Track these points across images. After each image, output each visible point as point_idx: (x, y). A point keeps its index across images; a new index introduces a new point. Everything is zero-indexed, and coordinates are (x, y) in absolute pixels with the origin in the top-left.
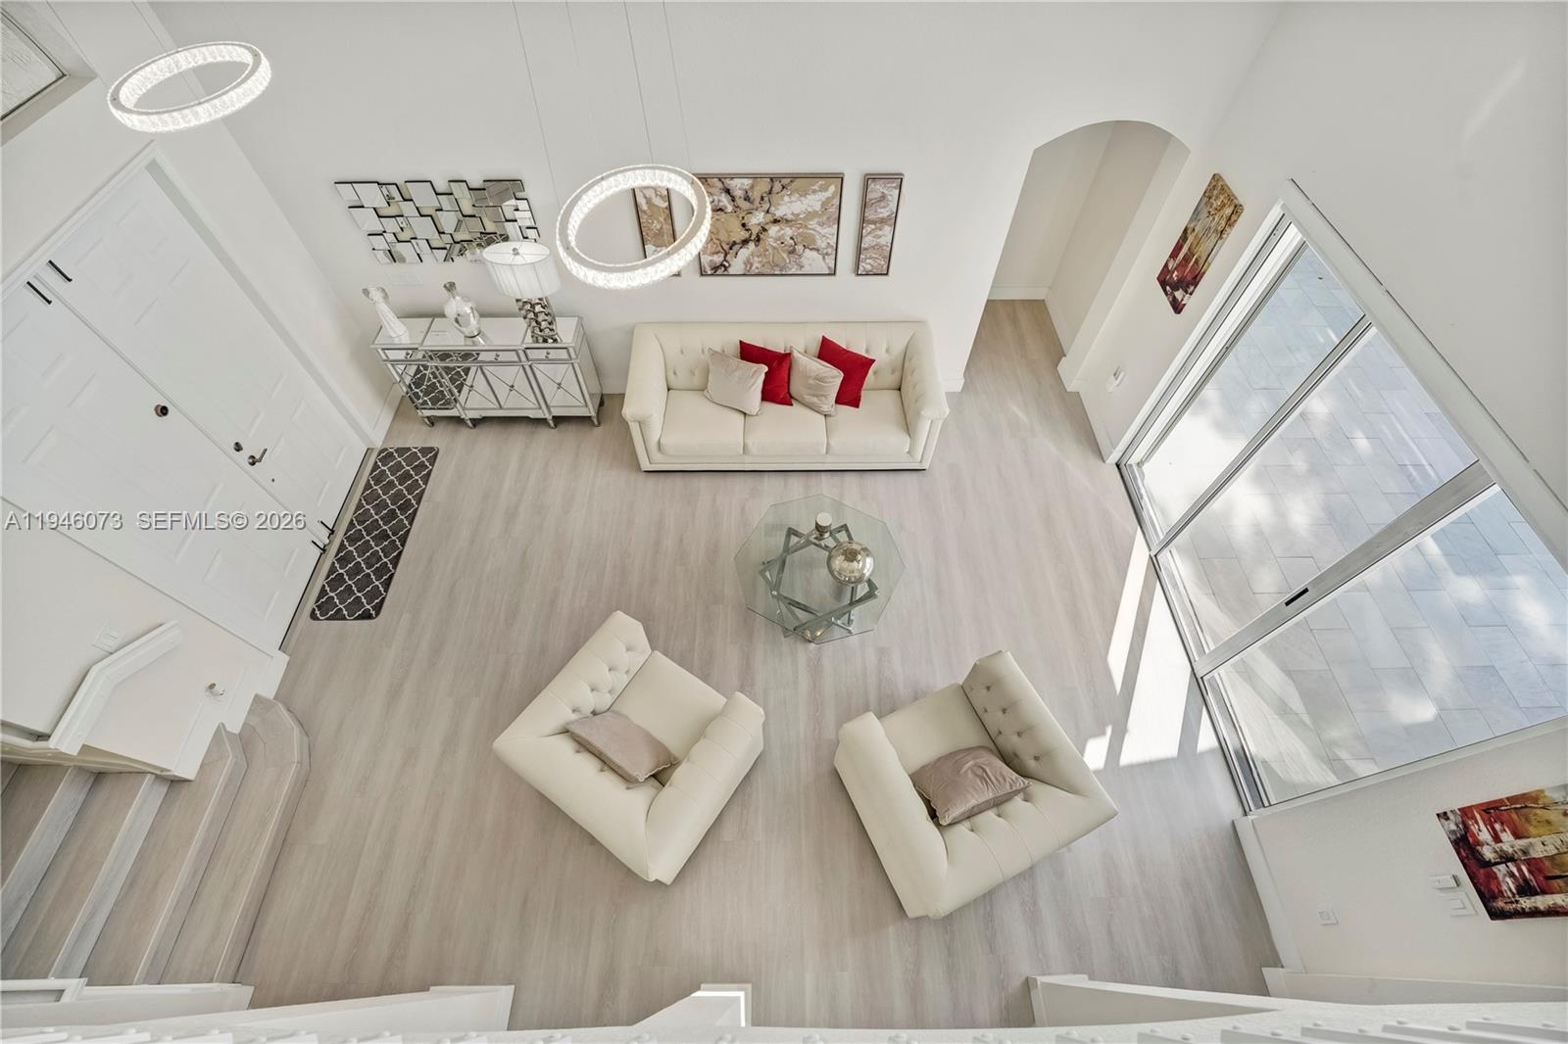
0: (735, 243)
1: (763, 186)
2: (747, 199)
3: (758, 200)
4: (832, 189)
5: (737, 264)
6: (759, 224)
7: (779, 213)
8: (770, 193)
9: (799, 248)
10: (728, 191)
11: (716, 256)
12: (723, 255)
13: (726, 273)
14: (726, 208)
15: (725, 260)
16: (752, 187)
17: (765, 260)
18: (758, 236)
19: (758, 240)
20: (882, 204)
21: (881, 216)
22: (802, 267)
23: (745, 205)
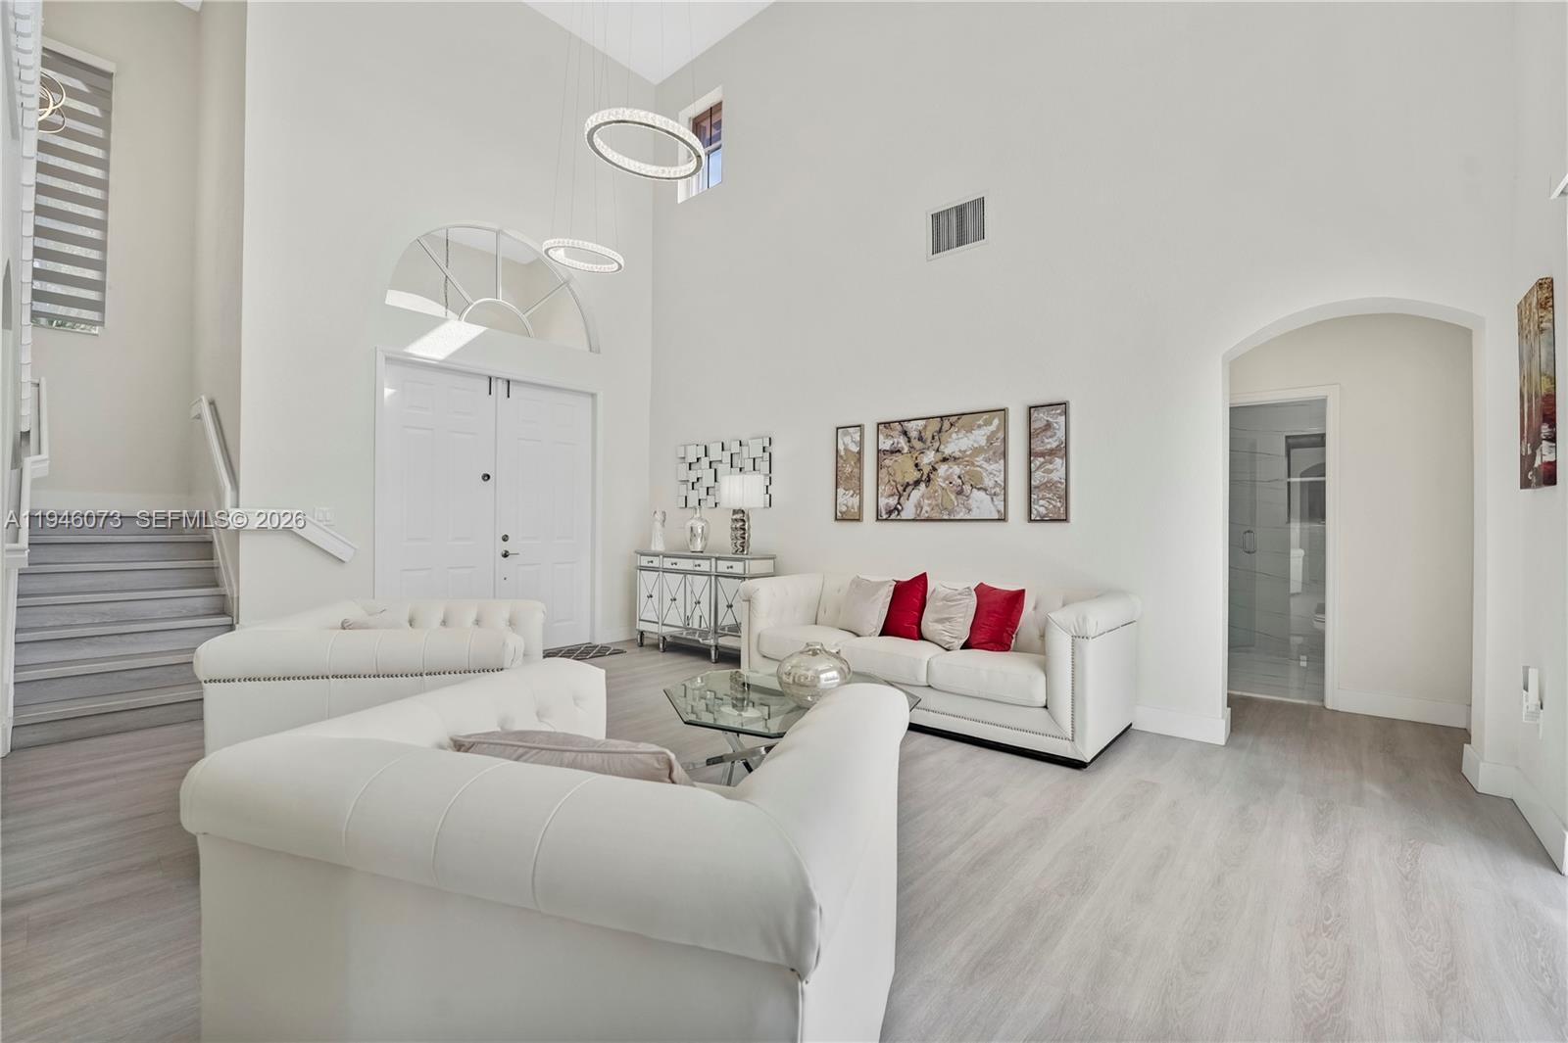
0: (908, 484)
1: (935, 425)
2: (920, 439)
3: (930, 439)
4: (996, 422)
5: (909, 511)
6: (930, 464)
7: (947, 450)
8: (940, 431)
9: (967, 488)
10: (905, 433)
11: (891, 499)
12: (897, 498)
13: (899, 517)
14: (903, 448)
15: (899, 503)
16: (926, 426)
17: (934, 503)
18: (928, 476)
19: (929, 480)
20: (1049, 433)
21: (1049, 447)
22: (970, 510)
23: (918, 445)
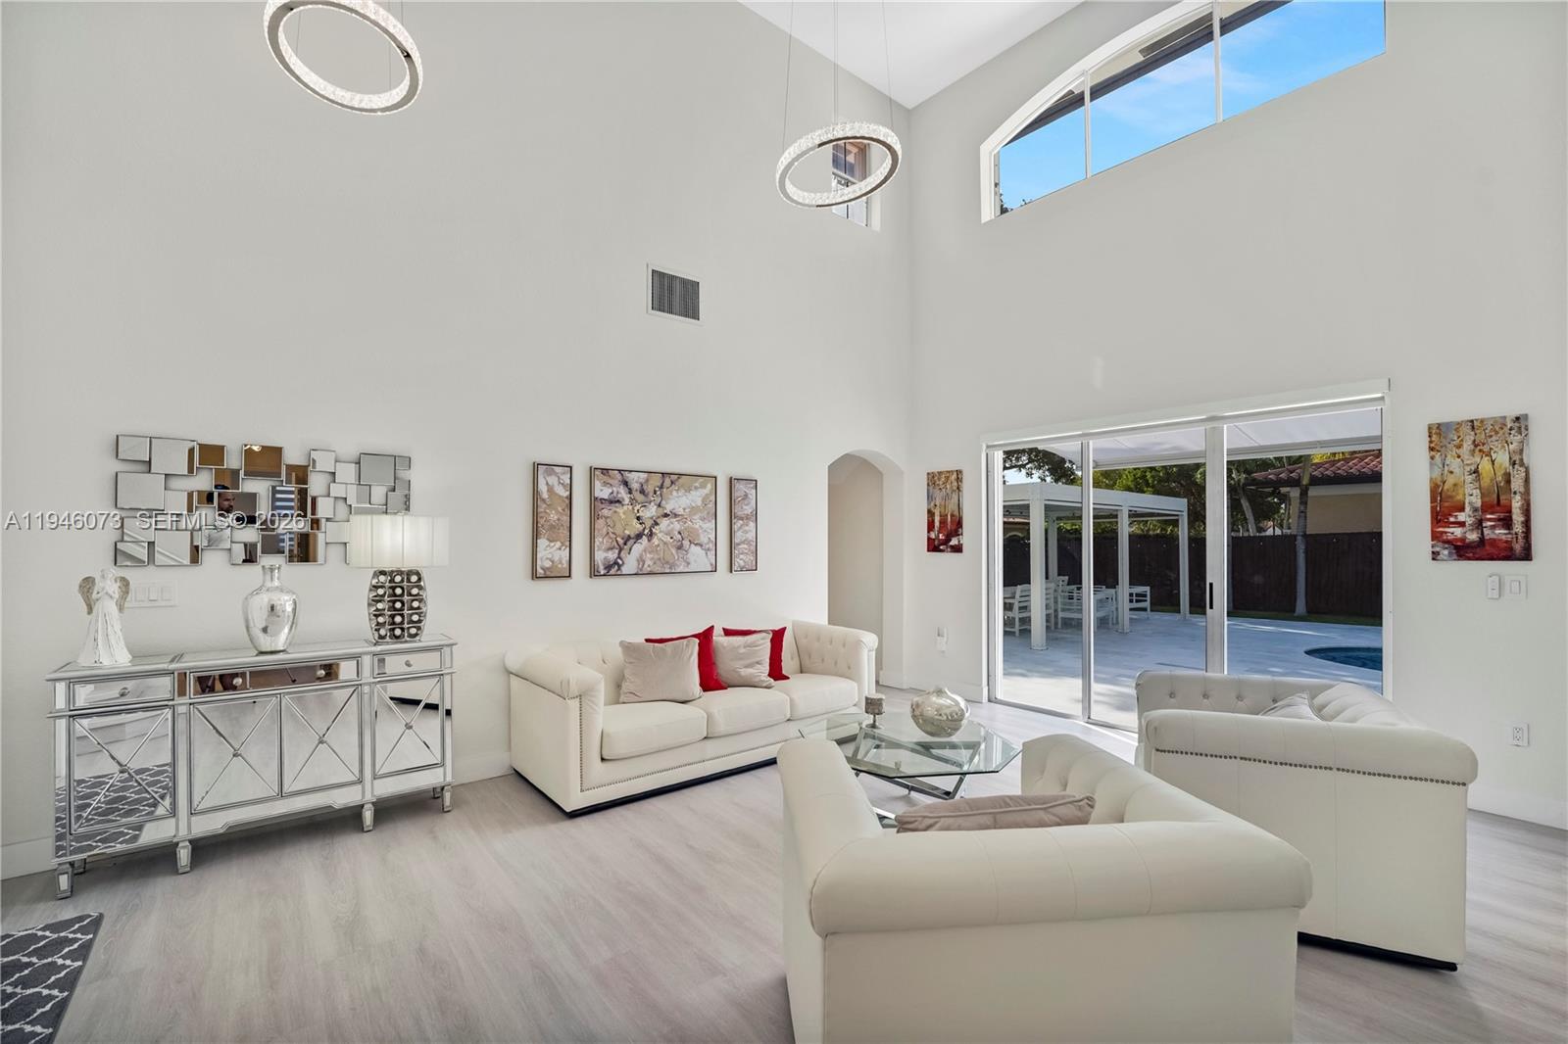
0: (629, 537)
1: (656, 481)
2: (642, 492)
3: (651, 494)
4: (709, 486)
5: (630, 564)
6: (652, 518)
7: (668, 507)
8: (661, 487)
9: (686, 543)
10: (626, 483)
11: (610, 552)
12: (617, 551)
13: (619, 573)
14: (623, 499)
15: (619, 557)
16: (647, 481)
17: (656, 557)
18: (651, 530)
19: (651, 535)
20: (746, 502)
21: (746, 512)
22: (688, 564)
23: (640, 498)
